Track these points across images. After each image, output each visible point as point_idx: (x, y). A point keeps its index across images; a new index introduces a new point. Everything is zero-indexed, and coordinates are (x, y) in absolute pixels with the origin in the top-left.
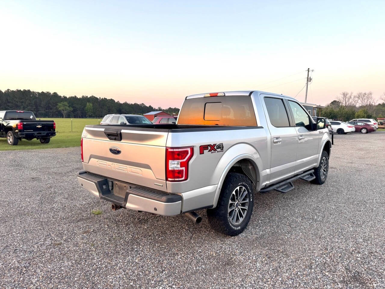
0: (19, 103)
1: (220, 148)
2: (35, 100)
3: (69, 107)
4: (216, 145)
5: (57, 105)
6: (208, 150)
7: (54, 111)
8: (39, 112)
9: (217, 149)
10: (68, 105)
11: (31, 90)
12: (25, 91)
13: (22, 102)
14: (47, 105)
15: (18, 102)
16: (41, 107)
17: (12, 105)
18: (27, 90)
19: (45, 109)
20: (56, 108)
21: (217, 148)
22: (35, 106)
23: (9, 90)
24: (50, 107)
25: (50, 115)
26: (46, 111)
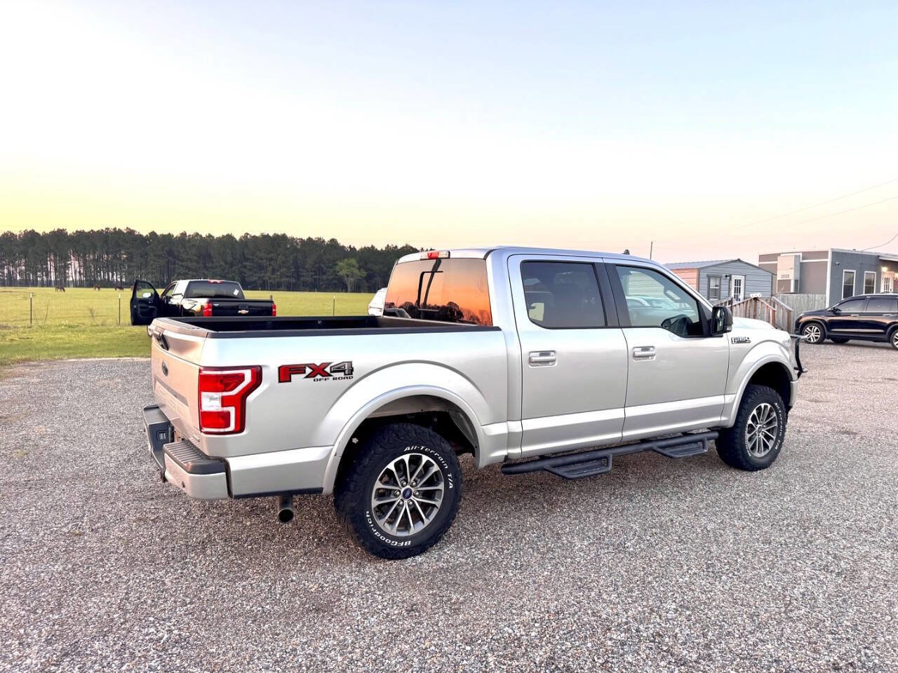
0: (265, 261)
1: (344, 371)
2: (295, 254)
3: (359, 269)
4: (331, 365)
5: (336, 265)
6: (305, 375)
7: (330, 277)
8: (302, 279)
9: (332, 374)
10: (358, 266)
11: (289, 235)
12: (276, 236)
13: (271, 259)
14: (317, 266)
15: (262, 259)
16: (306, 269)
17: (252, 264)
18: (279, 234)
19: (313, 273)
20: (334, 271)
21: (331, 372)
22: (295, 268)
23: (248, 234)
24: (322, 269)
25: (322, 285)
26: (315, 277)
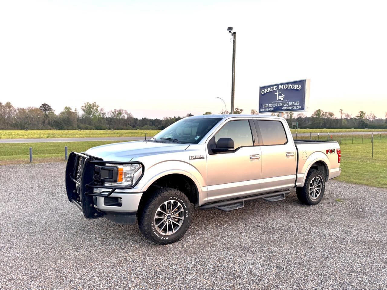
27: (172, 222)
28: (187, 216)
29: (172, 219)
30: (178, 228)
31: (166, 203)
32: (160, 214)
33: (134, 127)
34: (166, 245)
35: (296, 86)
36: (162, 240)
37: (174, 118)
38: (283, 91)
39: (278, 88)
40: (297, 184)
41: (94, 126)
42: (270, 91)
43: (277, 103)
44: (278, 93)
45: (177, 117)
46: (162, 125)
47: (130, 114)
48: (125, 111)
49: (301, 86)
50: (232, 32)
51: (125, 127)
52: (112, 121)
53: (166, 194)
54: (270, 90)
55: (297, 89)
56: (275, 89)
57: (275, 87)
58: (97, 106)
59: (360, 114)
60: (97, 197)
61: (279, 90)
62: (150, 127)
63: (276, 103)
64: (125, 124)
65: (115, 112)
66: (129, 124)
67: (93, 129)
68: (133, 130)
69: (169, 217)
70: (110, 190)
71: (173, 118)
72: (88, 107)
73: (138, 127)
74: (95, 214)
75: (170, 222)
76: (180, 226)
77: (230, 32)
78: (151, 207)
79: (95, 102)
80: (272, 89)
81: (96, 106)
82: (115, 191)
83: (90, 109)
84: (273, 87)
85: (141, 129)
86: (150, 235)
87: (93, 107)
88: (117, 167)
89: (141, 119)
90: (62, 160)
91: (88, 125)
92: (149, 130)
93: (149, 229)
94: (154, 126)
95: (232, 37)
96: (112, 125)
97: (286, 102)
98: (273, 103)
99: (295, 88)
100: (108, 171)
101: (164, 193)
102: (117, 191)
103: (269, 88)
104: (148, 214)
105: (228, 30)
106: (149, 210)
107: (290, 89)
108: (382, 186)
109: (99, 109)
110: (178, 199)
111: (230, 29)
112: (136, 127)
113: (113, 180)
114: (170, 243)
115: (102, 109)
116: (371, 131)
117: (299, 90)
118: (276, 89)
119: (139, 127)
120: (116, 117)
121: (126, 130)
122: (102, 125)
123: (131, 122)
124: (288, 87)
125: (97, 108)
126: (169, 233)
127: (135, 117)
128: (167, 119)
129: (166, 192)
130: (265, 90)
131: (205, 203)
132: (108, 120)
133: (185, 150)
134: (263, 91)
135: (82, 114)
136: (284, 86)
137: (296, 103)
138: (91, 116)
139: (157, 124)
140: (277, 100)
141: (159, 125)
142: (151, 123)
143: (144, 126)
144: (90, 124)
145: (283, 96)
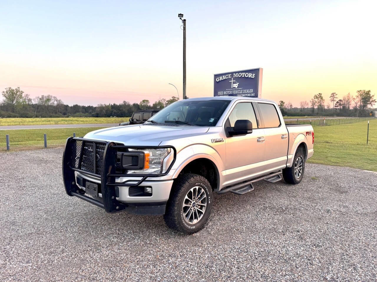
27: (197, 210)
28: (209, 203)
29: (196, 206)
30: (202, 215)
31: (192, 190)
32: (187, 201)
33: (64, 114)
34: (193, 235)
35: (250, 75)
36: (190, 229)
37: (110, 104)
38: (237, 79)
39: (232, 76)
40: (287, 165)
41: (19, 114)
42: (225, 79)
43: (232, 90)
44: (232, 81)
45: (113, 104)
46: (96, 112)
47: (60, 100)
48: (54, 97)
49: (254, 75)
50: (183, 19)
51: (54, 115)
52: (40, 108)
53: (192, 180)
54: (224, 77)
55: (251, 77)
56: (229, 77)
57: (229, 75)
58: (21, 91)
59: (281, 104)
60: (119, 187)
61: (233, 78)
62: (83, 114)
63: (230, 90)
64: (54, 111)
65: (43, 98)
66: (59, 111)
67: (18, 117)
68: (63, 117)
69: (194, 205)
70: (140, 179)
71: (108, 106)
72: (10, 93)
73: (69, 114)
74: (117, 208)
75: (195, 209)
76: (203, 213)
77: (181, 18)
78: (180, 195)
79: (19, 88)
80: (227, 77)
81: (19, 92)
82: (146, 179)
83: (13, 95)
84: (228, 75)
85: (74, 117)
86: (180, 225)
87: (16, 93)
88: (144, 153)
89: (73, 106)
90: (3, 150)
91: (11, 112)
92: (82, 117)
93: (179, 219)
94: (87, 114)
95: (182, 24)
96: (39, 112)
97: (241, 90)
98: (227, 91)
99: (249, 77)
100: (131, 157)
101: (191, 179)
102: (148, 179)
103: (224, 76)
104: (177, 203)
105: (179, 16)
106: (178, 198)
107: (245, 77)
108: (336, 165)
109: (23, 95)
110: (202, 184)
111: (181, 15)
112: (67, 114)
113: (138, 167)
114: (196, 232)
115: (27, 95)
116: (297, 118)
117: (253, 78)
118: (231, 77)
119: (71, 114)
120: (44, 104)
121: (56, 117)
122: (28, 112)
123: (61, 109)
124: (242, 75)
125: (22, 93)
126: (195, 221)
127: (65, 104)
128: (102, 106)
129: (192, 178)
130: (220, 77)
131: (224, 187)
132: (35, 107)
133: (206, 133)
134: (218, 79)
135: (3, 100)
136: (238, 74)
137: (250, 90)
138: (14, 103)
139: (91, 111)
140: (232, 87)
141: (93, 112)
142: (84, 110)
143: (76, 113)
144: (13, 112)
145: (237, 84)
